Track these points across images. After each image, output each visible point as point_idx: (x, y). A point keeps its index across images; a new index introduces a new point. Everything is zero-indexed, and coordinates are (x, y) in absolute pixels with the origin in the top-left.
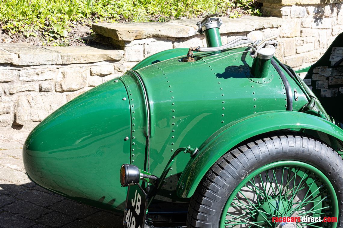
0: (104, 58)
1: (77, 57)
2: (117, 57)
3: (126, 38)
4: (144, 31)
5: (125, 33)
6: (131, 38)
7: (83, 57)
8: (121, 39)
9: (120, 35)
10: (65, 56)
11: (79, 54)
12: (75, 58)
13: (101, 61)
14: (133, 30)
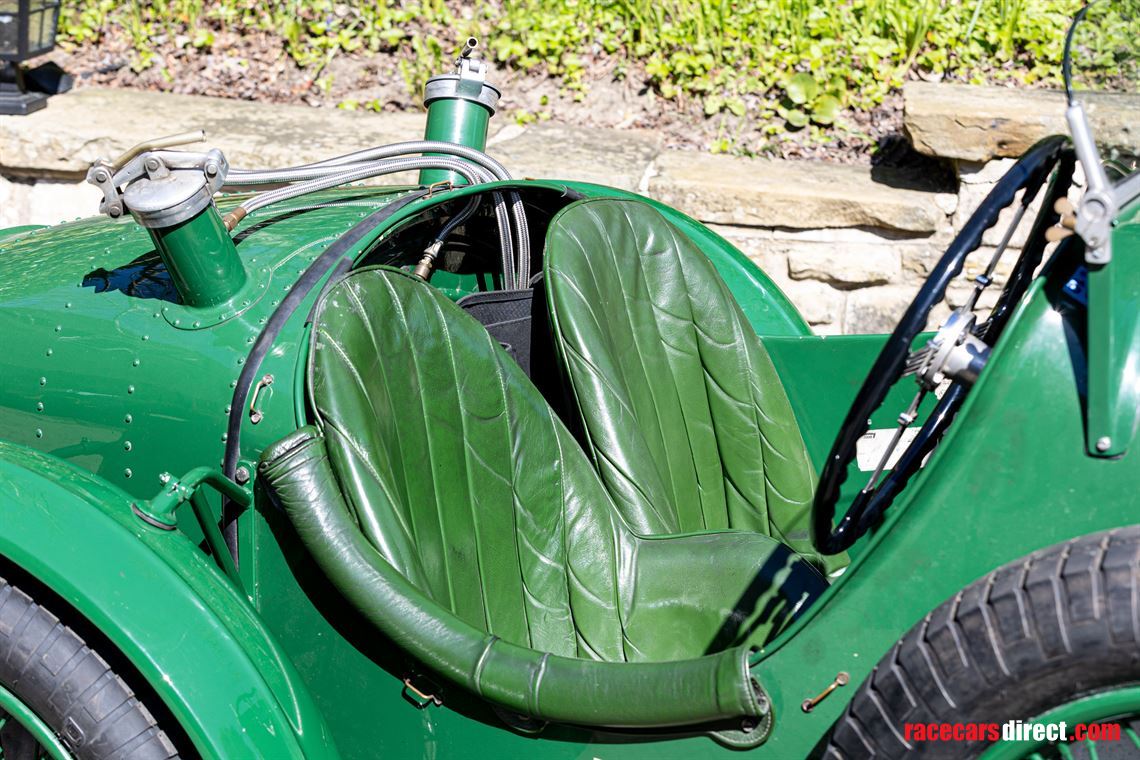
0: (845, 215)
1: (716, 199)
2: (907, 217)
3: (946, 147)
4: (1037, 125)
5: (940, 124)
6: (974, 149)
7: (744, 202)
8: (928, 149)
9: (919, 132)
10: (663, 188)
11: (724, 189)
12: (709, 199)
13: (834, 228)
14: (982, 115)
